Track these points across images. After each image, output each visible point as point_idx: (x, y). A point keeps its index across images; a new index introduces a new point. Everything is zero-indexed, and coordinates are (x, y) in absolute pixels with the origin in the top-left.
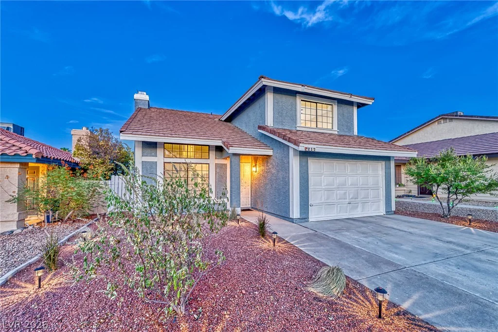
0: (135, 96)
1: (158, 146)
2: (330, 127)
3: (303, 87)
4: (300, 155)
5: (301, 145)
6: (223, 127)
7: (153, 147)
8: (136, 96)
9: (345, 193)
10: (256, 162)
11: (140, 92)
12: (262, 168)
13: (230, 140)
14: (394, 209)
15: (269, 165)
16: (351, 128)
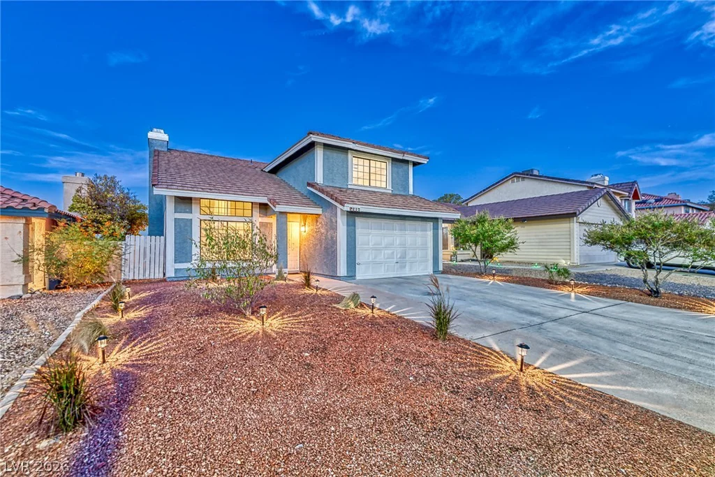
0: (149, 134)
1: (193, 201)
2: (384, 185)
3: (354, 145)
4: (347, 215)
5: (346, 205)
6: (267, 180)
7: (188, 203)
8: (151, 135)
9: (393, 253)
10: (305, 221)
11: (155, 130)
12: (312, 227)
13: (276, 197)
14: (441, 268)
15: (318, 224)
16: (406, 187)
